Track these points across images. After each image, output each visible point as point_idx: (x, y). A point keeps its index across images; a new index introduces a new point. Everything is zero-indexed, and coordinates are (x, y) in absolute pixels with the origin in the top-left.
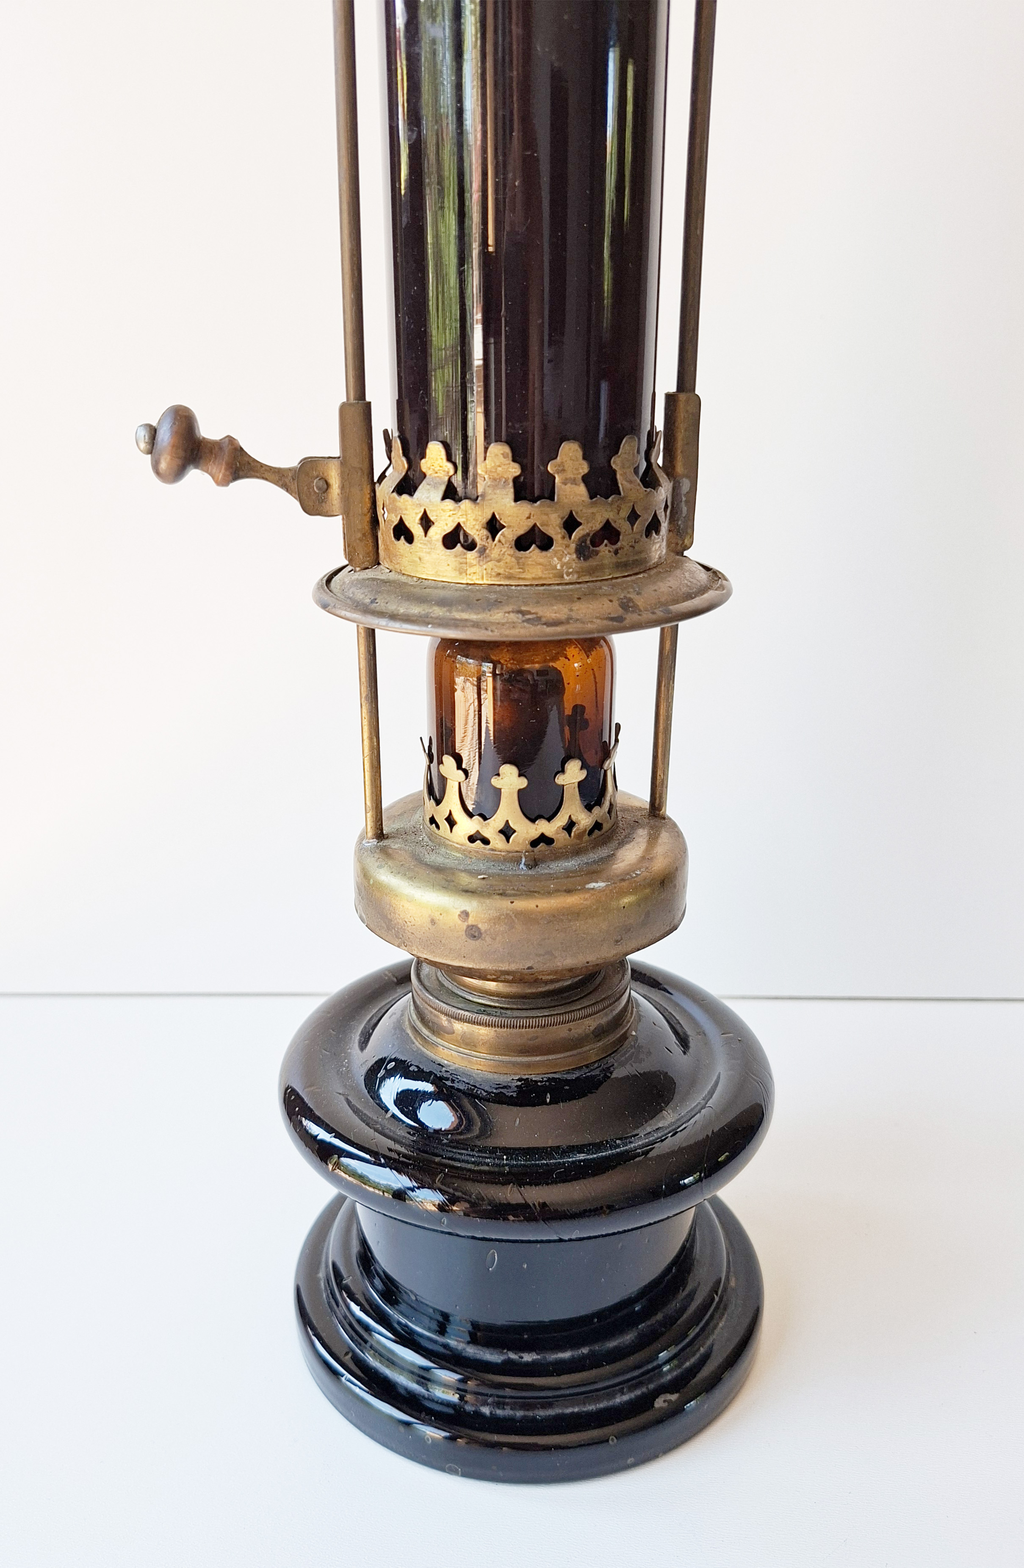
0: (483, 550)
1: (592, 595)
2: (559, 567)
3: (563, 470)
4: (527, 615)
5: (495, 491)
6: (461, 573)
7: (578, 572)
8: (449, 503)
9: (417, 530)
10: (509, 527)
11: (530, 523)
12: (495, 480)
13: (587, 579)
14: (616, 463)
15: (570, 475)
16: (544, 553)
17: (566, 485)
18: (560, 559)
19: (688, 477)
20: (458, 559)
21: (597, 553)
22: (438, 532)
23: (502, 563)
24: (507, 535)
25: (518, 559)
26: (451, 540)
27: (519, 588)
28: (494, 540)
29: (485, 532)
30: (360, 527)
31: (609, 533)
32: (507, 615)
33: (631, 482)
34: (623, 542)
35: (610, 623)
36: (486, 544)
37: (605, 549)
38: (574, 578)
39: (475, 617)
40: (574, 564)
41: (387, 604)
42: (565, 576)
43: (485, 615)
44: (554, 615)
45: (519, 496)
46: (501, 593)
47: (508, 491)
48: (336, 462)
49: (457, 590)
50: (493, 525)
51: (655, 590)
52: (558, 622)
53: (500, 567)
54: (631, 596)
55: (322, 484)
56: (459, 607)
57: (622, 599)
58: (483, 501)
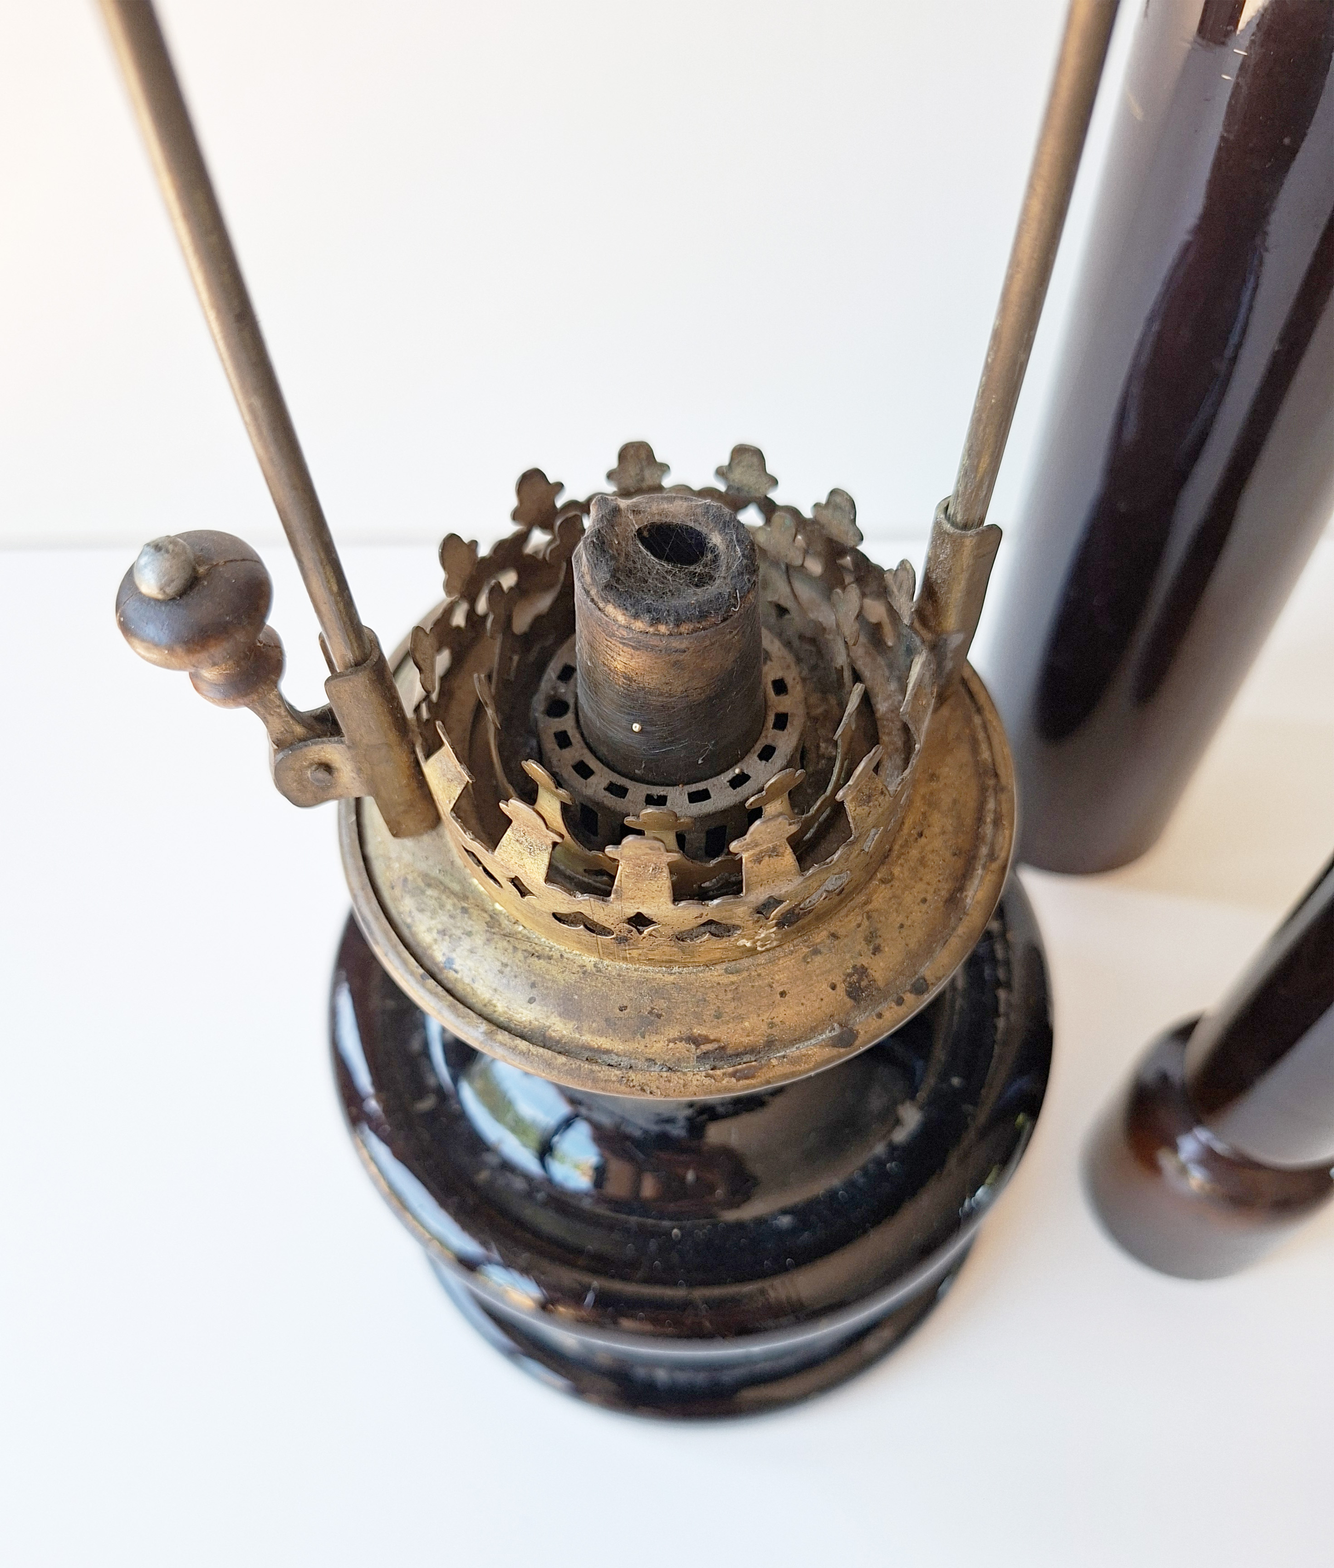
0: (621, 939)
2: (749, 944)
3: (757, 845)
4: (704, 1044)
5: (639, 885)
7: (778, 940)
10: (666, 923)
11: (703, 919)
12: (636, 871)
14: (845, 795)
15: (767, 846)
16: (723, 939)
17: (760, 863)
18: (750, 938)
20: (581, 936)
22: (543, 902)
23: (655, 950)
24: (663, 929)
25: (680, 947)
28: (640, 932)
29: (625, 925)
32: (671, 1045)
36: (628, 934)
39: (621, 1047)
40: (773, 935)
41: (473, 981)
42: (759, 949)
43: (637, 1045)
44: (746, 1040)
45: (679, 894)
46: (658, 991)
47: (660, 883)
48: (340, 747)
49: (584, 973)
50: (639, 921)
51: (902, 926)
52: (752, 1050)
53: (654, 955)
54: (864, 961)
55: (322, 775)
56: (594, 1025)
57: (850, 975)
58: (619, 896)
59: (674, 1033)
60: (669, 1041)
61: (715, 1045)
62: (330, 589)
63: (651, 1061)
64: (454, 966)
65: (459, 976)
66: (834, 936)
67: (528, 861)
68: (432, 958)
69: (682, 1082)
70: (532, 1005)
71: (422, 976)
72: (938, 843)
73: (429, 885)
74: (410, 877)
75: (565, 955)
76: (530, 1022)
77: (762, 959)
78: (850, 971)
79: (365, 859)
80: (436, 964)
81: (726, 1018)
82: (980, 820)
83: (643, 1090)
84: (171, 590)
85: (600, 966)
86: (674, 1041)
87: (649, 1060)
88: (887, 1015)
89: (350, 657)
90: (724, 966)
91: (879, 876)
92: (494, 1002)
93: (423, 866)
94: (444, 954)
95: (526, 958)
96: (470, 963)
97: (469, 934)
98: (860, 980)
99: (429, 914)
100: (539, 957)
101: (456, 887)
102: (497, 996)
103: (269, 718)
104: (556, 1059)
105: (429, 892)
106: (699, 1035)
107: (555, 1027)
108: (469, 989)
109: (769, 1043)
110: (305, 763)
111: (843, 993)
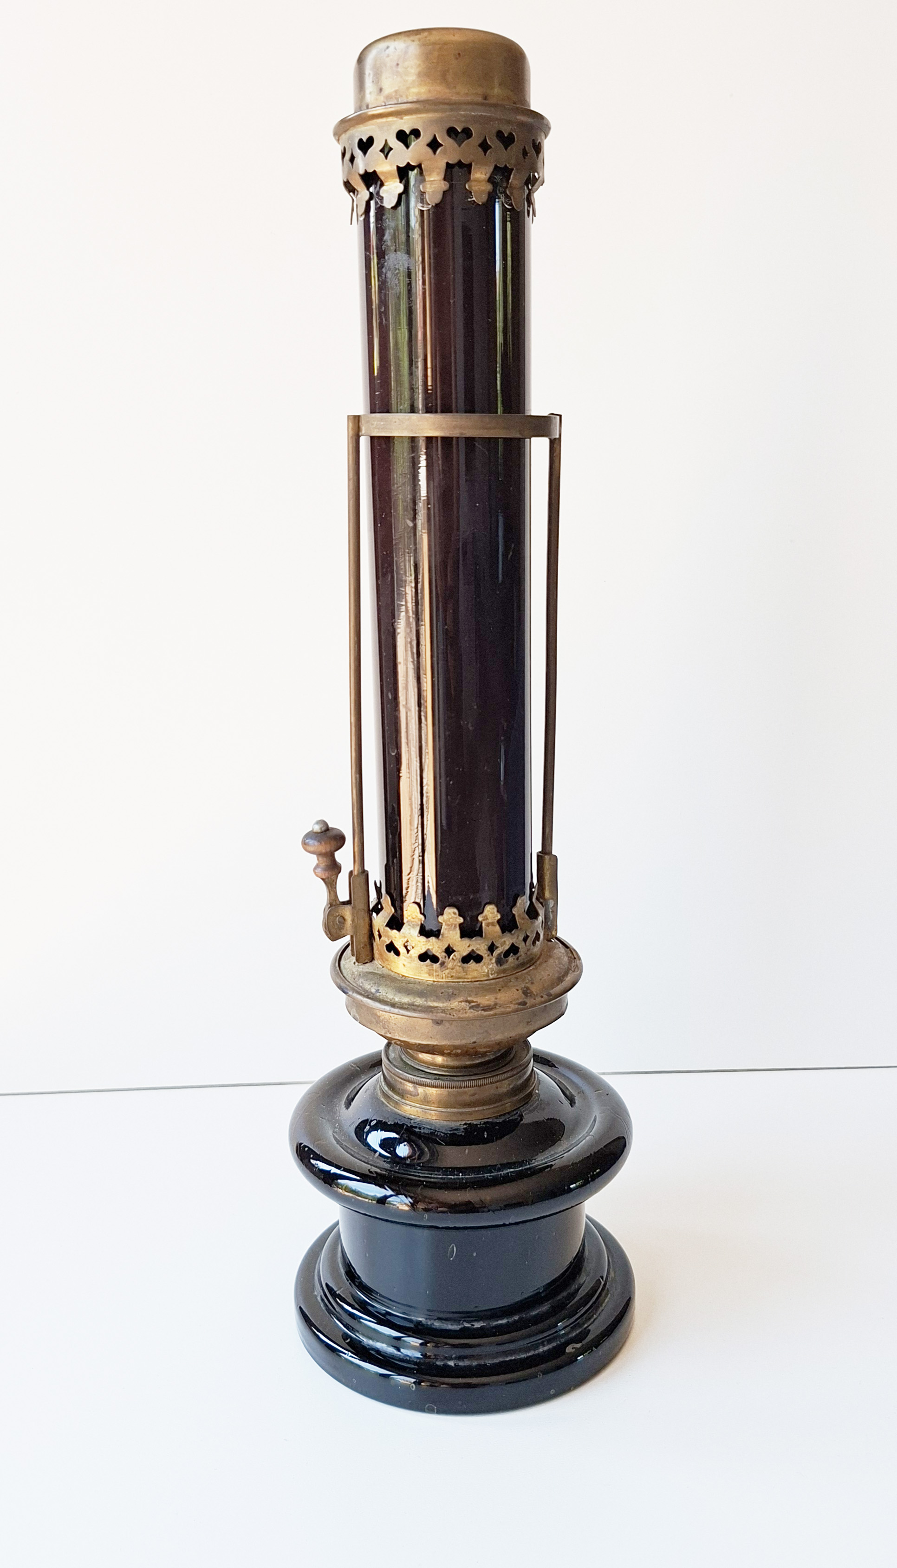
0: (443, 964)
1: (506, 986)
2: (486, 971)
3: (487, 919)
5: (449, 933)
6: (430, 975)
7: (497, 973)
8: (423, 939)
9: (402, 950)
10: (458, 951)
11: (470, 949)
12: (448, 925)
13: (502, 975)
14: (515, 911)
15: (490, 921)
16: (478, 965)
17: (489, 927)
18: (487, 967)
19: (552, 899)
20: (428, 967)
21: (507, 961)
22: (415, 953)
23: (454, 970)
24: (457, 956)
25: (463, 968)
26: (423, 957)
27: (464, 983)
28: (449, 958)
29: (444, 954)
30: (362, 941)
31: (514, 949)
32: (460, 1003)
33: (523, 919)
34: (522, 952)
35: (519, 1006)
36: (445, 960)
37: (511, 959)
38: (495, 976)
39: (442, 1006)
40: (495, 969)
43: (447, 1004)
44: (487, 1003)
45: (463, 935)
46: (455, 988)
47: (457, 929)
48: (349, 909)
49: (428, 985)
50: (449, 951)
51: (541, 979)
52: (489, 1006)
53: (453, 972)
54: (528, 985)
55: (341, 920)
56: (432, 999)
58: (443, 937)
59: (461, 999)
61: (476, 1004)
64: (379, 992)
66: (517, 978)
67: (412, 931)
68: (370, 992)
70: (409, 997)
71: (366, 996)
73: (370, 973)
74: (362, 974)
75: (421, 981)
76: (408, 1001)
77: (492, 981)
78: (523, 987)
79: (343, 975)
80: (372, 993)
83: (450, 1014)
85: (434, 982)
86: (461, 1002)
87: (452, 1008)
88: (537, 1000)
89: (360, 870)
91: (532, 967)
92: (395, 999)
93: (367, 970)
94: (375, 990)
95: (406, 985)
96: (386, 990)
97: (385, 982)
98: (527, 990)
99: (369, 981)
100: (411, 984)
101: (380, 973)
102: (396, 996)
103: (330, 893)
104: (418, 1009)
105: (369, 976)
107: (418, 1001)
108: (385, 997)
109: (496, 1004)
110: (337, 914)
111: (521, 992)
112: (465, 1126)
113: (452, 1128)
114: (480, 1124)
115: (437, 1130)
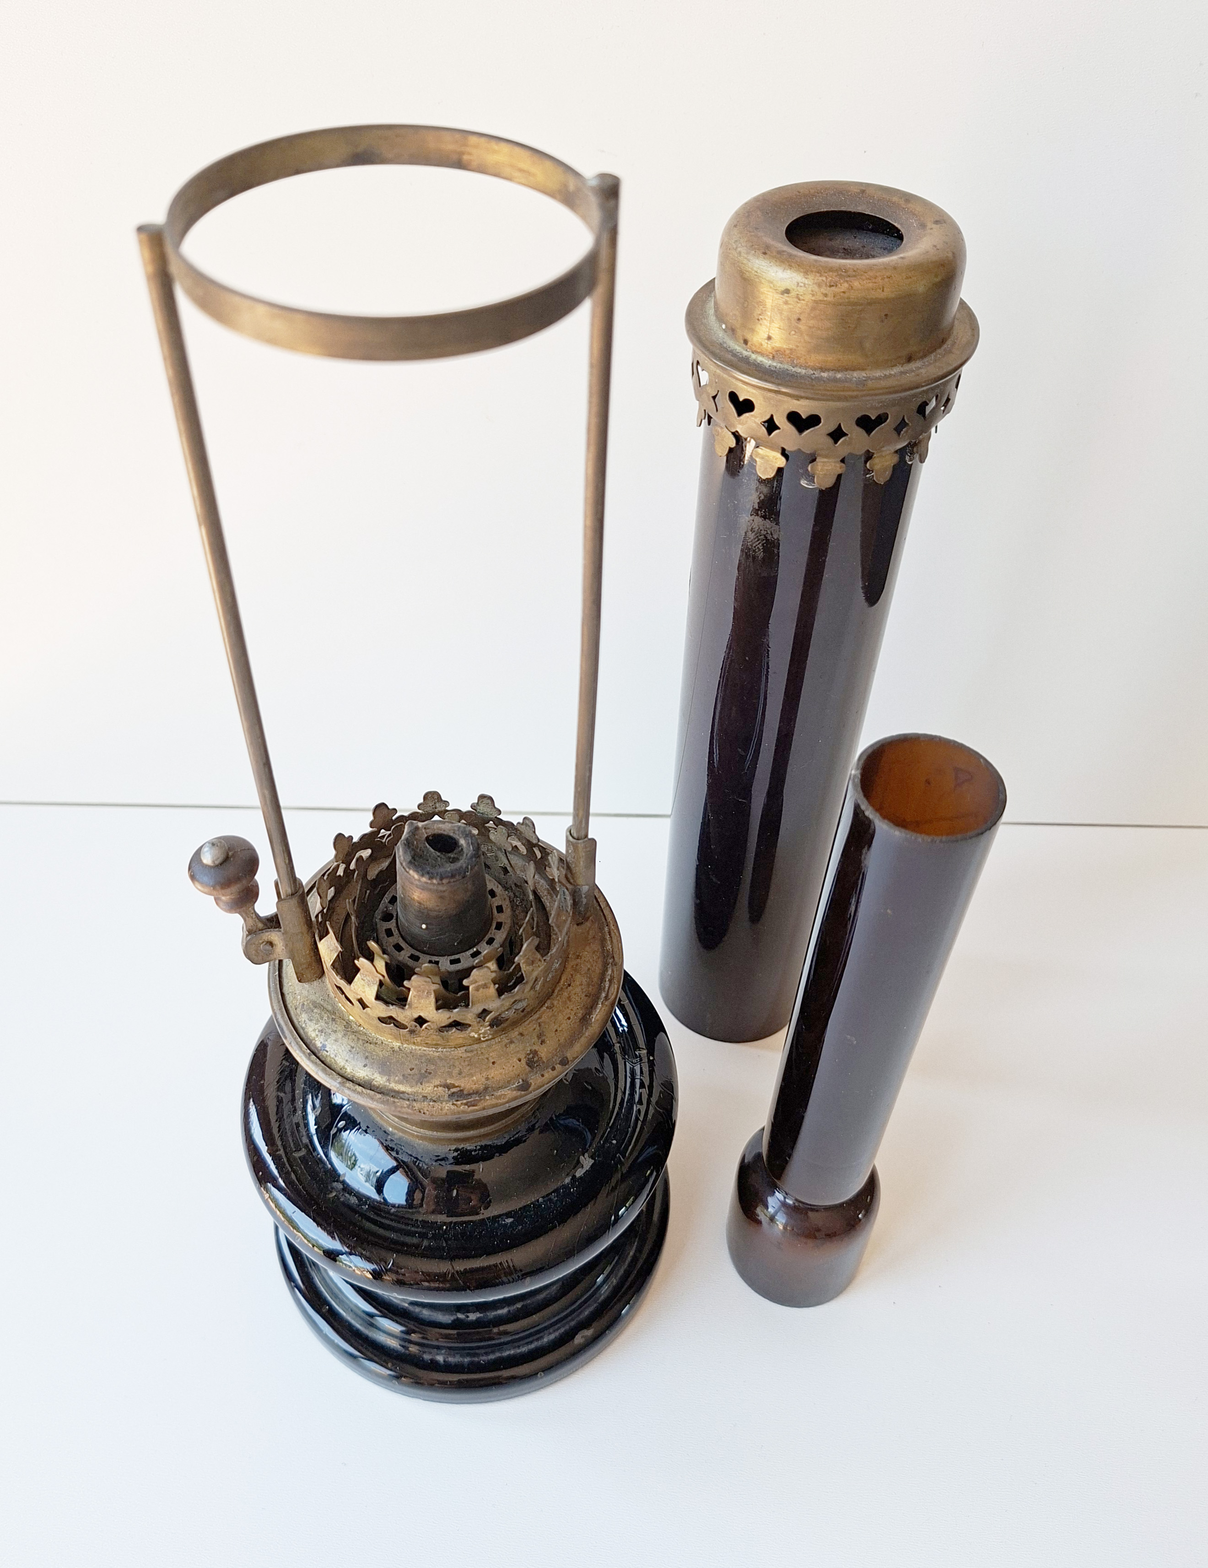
0: (412, 1031)
2: (476, 1036)
3: (476, 982)
4: (452, 1088)
5: (420, 1001)
6: (395, 1039)
7: (492, 1034)
8: (379, 1003)
9: (356, 1002)
10: (433, 1021)
11: (451, 1019)
12: (419, 993)
13: (500, 1035)
15: (481, 984)
16: (463, 1032)
17: (478, 991)
18: (476, 1031)
20: (392, 1031)
22: (374, 1012)
23: (428, 1038)
24: (433, 1025)
25: (442, 1035)
27: (445, 1051)
28: (420, 1026)
29: (413, 1023)
32: (436, 1089)
36: (416, 1028)
38: (489, 1037)
39: (410, 1090)
40: (489, 1032)
41: (336, 1056)
42: (482, 1039)
43: (418, 1089)
44: (474, 1087)
45: (439, 1006)
46: (430, 1061)
47: (430, 1000)
48: (278, 933)
49: (393, 1051)
50: (421, 1021)
51: (556, 1031)
52: (477, 1093)
53: (428, 1040)
54: (535, 1048)
55: (268, 947)
56: (397, 1078)
57: (529, 1054)
58: (410, 1007)
59: (437, 1083)
60: (435, 1087)
61: (458, 1089)
62: (285, 862)
63: (425, 1097)
64: (326, 1049)
65: (328, 1054)
66: (521, 1034)
67: (367, 989)
68: (315, 1045)
69: (440, 1107)
70: (366, 1068)
71: (309, 1054)
72: (578, 990)
73: (316, 1007)
74: (305, 1003)
75: (384, 1042)
76: (364, 1077)
77: (484, 1045)
78: (528, 1052)
79: (282, 994)
80: (316, 1048)
81: (463, 1075)
82: (602, 979)
83: (420, 1112)
84: (217, 862)
85: (401, 1048)
86: (437, 1086)
87: (424, 1097)
88: (546, 1075)
89: (289, 891)
90: (465, 1048)
91: (546, 1005)
92: (346, 1067)
93: (313, 997)
94: (321, 1043)
95: (363, 1044)
96: (335, 1047)
97: (335, 1032)
98: (533, 1058)
99: (314, 1022)
100: (370, 1043)
101: (330, 1008)
102: (347, 1064)
103: (247, 919)
104: (376, 1096)
105: (315, 1011)
106: (451, 1083)
107: (377, 1079)
108: (333, 1061)
109: (486, 1089)
110: (260, 942)
111: (525, 1064)
112: (456, 1154)
113: (438, 1156)
114: (475, 1151)
115: (420, 1158)
